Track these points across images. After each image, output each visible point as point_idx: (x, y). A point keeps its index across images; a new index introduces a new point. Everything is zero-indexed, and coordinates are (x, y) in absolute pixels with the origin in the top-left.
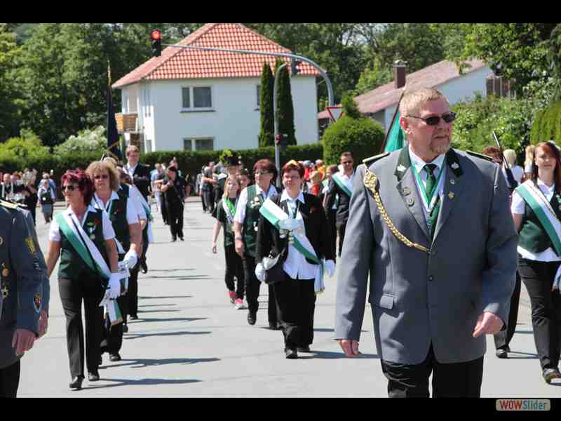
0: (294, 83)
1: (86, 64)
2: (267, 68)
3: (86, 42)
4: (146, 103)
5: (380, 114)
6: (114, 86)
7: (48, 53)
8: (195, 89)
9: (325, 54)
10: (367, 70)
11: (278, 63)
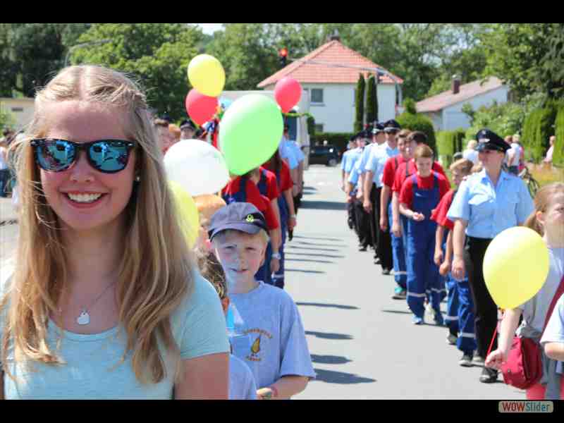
0: (379, 89)
1: (244, 70)
3: (245, 54)
5: (439, 112)
8: (313, 90)
9: (410, 69)
10: (436, 80)
11: (369, 74)
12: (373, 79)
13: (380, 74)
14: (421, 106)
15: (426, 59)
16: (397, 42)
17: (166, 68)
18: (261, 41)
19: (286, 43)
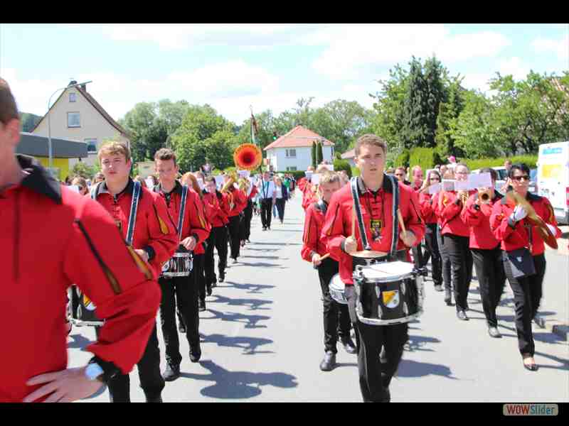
0: (323, 148)
2: (314, 142)
4: (274, 155)
6: (265, 149)
7: (245, 139)
8: (291, 150)
9: (338, 138)
10: (351, 143)
11: (318, 141)
12: (319, 144)
13: (323, 141)
14: (344, 156)
15: (346, 133)
16: (331, 125)
17: (218, 143)
18: (265, 128)
19: (277, 128)
